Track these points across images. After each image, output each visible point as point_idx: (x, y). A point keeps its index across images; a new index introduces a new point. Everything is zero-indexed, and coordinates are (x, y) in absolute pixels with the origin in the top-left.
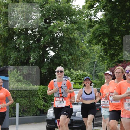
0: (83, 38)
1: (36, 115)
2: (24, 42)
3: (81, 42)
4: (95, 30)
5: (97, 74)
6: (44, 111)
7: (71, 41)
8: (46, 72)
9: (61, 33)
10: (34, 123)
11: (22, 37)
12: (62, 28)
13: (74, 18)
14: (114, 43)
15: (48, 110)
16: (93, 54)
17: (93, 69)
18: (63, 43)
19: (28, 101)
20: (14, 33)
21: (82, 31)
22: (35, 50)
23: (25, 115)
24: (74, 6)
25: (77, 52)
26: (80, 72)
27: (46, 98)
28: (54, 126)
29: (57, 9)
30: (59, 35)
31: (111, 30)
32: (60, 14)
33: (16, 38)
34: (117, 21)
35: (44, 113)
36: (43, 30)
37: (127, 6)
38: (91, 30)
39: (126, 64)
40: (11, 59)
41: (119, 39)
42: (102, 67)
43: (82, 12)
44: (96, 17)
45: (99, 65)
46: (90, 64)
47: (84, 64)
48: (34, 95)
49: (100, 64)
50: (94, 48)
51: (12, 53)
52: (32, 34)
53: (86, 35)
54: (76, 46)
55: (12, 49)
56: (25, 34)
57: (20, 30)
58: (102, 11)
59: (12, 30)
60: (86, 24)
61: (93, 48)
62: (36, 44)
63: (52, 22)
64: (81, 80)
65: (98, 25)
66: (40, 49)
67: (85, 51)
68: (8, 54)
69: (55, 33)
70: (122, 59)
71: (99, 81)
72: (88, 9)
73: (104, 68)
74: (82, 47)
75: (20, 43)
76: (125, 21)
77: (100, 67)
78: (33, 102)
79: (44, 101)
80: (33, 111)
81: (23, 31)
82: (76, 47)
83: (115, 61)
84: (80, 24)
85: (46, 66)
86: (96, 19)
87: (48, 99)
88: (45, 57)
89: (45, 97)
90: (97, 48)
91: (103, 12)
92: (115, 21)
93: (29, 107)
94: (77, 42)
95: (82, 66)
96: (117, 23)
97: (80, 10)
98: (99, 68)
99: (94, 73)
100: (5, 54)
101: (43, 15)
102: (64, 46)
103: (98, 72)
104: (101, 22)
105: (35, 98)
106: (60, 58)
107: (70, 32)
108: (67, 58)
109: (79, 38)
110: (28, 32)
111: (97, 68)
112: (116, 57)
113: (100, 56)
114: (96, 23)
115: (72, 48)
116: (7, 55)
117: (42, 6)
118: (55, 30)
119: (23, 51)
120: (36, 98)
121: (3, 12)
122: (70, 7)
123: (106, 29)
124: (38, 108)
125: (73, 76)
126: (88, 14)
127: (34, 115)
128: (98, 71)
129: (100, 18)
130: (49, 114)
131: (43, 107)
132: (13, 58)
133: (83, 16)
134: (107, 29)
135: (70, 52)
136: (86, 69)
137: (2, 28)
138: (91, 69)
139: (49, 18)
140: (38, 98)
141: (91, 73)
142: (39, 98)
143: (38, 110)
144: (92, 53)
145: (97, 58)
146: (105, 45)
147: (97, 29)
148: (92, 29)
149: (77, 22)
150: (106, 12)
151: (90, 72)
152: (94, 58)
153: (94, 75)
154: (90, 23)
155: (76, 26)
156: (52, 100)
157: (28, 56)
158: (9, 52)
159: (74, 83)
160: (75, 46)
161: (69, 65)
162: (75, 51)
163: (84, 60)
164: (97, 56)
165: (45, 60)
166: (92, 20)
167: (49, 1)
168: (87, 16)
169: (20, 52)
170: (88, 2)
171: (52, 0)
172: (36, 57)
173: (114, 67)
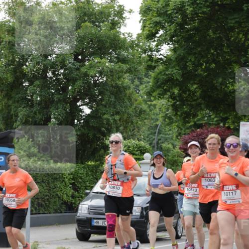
0: (137, 86)
1: (59, 211)
2: (41, 91)
3: (134, 92)
5: (161, 146)
6: (73, 205)
7: (119, 92)
8: (77, 142)
9: (102, 77)
10: (57, 225)
11: (37, 82)
12: (103, 69)
13: (124, 53)
14: (189, 95)
15: (79, 203)
16: (154, 112)
17: (154, 137)
18: (105, 95)
19: (46, 188)
20: (24, 75)
21: (136, 75)
22: (59, 105)
23: (41, 212)
24: (123, 34)
25: (128, 109)
26: (133, 142)
27: (76, 183)
28: (89, 230)
29: (96, 38)
30: (98, 80)
31: (184, 73)
32: (101, 47)
33: (27, 84)
34: (193, 60)
35: (72, 208)
36: (72, 73)
37: (210, 36)
38: (151, 73)
39: (207, 129)
40: (19, 119)
41: (197, 90)
42: (170, 134)
43: (136, 44)
44: (160, 53)
46: (149, 128)
47: (139, 129)
48: (57, 179)
49: (165, 130)
50: (156, 103)
51: (20, 108)
52: (54, 78)
53: (143, 81)
54: (127, 99)
55: (20, 102)
56: (41, 78)
57: (34, 71)
58: (168, 44)
59: (20, 72)
60: (143, 64)
61: (154, 102)
62: (60, 94)
63: (87, 60)
65: (162, 66)
66: (66, 103)
67: (141, 109)
68: (13, 110)
69: (92, 77)
70: (202, 122)
72: (146, 40)
73: (173, 136)
74: (136, 101)
75: (34, 93)
77: (166, 134)
78: (54, 190)
79: (73, 189)
80: (54, 206)
81: (39, 74)
82: (126, 101)
83: (190, 125)
84: (133, 63)
86: (159, 55)
87: (80, 185)
88: (75, 116)
89: (74, 183)
90: (162, 104)
91: (170, 45)
92: (191, 60)
93: (48, 199)
94: (128, 92)
95: (136, 132)
96: (194, 63)
97: (132, 41)
98: (163, 136)
99: (155, 143)
100: (8, 110)
102: (106, 98)
103: (163, 143)
104: (167, 61)
105: (58, 184)
106: (100, 117)
107: (117, 75)
108: (111, 118)
109: (132, 86)
110: (48, 74)
111: (161, 135)
112: (191, 117)
113: (166, 117)
114: (160, 62)
115: (119, 103)
116: (12, 112)
118: (92, 73)
119: (39, 105)
120: (61, 183)
121: (6, 42)
122: (116, 36)
123: (175, 72)
124: (62, 200)
126: (147, 47)
127: (56, 212)
128: (163, 140)
129: (165, 55)
130: (81, 210)
131: (71, 198)
132: (21, 116)
133: (138, 50)
134: (177, 72)
135: (117, 109)
136: (143, 137)
137: (4, 67)
138: (152, 137)
139: (82, 53)
141: (150, 144)
142: (65, 183)
143: (62, 203)
144: (152, 111)
145: (161, 119)
146: (174, 99)
147: (161, 72)
148: (153, 72)
149: (127, 61)
150: (175, 45)
151: (149, 142)
152: (155, 119)
153: (156, 146)
154: (149, 63)
155: (126, 66)
156: (86, 187)
157: (47, 114)
158: (15, 107)
160: (125, 98)
162: (125, 107)
164: (160, 116)
165: (76, 121)
166: (153, 58)
167: (82, 24)
168: (145, 51)
169: (33, 107)
170: (146, 28)
171: (88, 24)
172: (59, 117)
173: (189, 134)
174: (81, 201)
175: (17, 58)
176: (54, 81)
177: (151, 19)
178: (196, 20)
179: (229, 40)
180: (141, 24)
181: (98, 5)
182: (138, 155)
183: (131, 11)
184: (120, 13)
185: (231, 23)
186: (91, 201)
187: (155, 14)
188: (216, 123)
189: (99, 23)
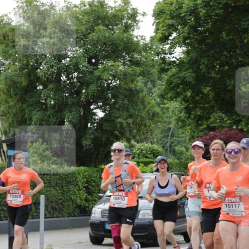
0: (150, 89)
1: (72, 215)
2: (54, 95)
3: (147, 96)
4: (171, 77)
5: (174, 149)
6: (87, 209)
7: (132, 95)
8: (90, 145)
9: (115, 80)
10: (70, 229)
11: (51, 86)
12: (116, 72)
13: (137, 56)
14: (202, 97)
15: (93, 207)
16: (167, 115)
17: (167, 140)
18: (118, 98)
19: (59, 191)
20: (38, 79)
21: (149, 78)
22: (72, 108)
23: (55, 216)
24: (137, 37)
25: (141, 113)
26: (146, 145)
27: (89, 187)
28: (103, 233)
29: (110, 41)
30: (111, 83)
31: (197, 76)
32: (114, 50)
33: (41, 88)
34: (206, 63)
35: (86, 211)
36: (86, 76)
37: (223, 38)
38: (164, 76)
39: (220, 132)
40: (33, 122)
41: (210, 92)
42: (183, 137)
43: (149, 47)
44: (173, 55)
45: (176, 133)
46: (161, 131)
47: (152, 133)
48: (71, 182)
49: (178, 132)
50: (169, 106)
51: (34, 112)
52: (68, 82)
53: (156, 84)
54: (140, 102)
55: (34, 106)
56: (55, 82)
57: (48, 75)
58: (181, 47)
59: (34, 75)
60: (157, 66)
61: (167, 105)
62: (73, 97)
63: (101, 63)
64: (147, 157)
65: (175, 69)
66: (80, 107)
67: (154, 111)
68: (27, 114)
69: (106, 81)
70: (215, 125)
71: (176, 161)
72: (159, 43)
73: (186, 139)
74: (149, 104)
75: (48, 97)
76: (218, 62)
77: (179, 137)
78: (69, 193)
79: (87, 193)
80: (67, 209)
81: (52, 77)
82: (140, 104)
83: (203, 127)
84: (147, 66)
85: (90, 135)
86: (172, 58)
87: (93, 189)
88: (88, 119)
89: (87, 186)
90: (175, 106)
91: (183, 48)
92: (204, 63)
93: (61, 203)
94: (141, 95)
95: (149, 135)
96: (207, 66)
97: (146, 44)
98: (176, 139)
99: (168, 146)
100: (22, 114)
101: (86, 51)
102: (120, 102)
103: (175, 146)
104: (181, 64)
105: (72, 187)
106: (114, 121)
107: (130, 79)
108: (124, 122)
109: (145, 89)
110: (62, 78)
111: (174, 138)
112: (204, 120)
113: (179, 119)
114: (173, 65)
115: (133, 106)
116: (26, 116)
117: (84, 35)
118: (105, 76)
119: (53, 109)
120: (74, 187)
122: (129, 38)
124: (76, 203)
125: (134, 151)
126: (160, 50)
127: (69, 215)
128: (176, 143)
129: (178, 58)
130: (94, 213)
131: (84, 202)
132: (35, 120)
133: (151, 53)
134: (190, 75)
135: (130, 112)
136: (156, 140)
137: (19, 71)
138: (165, 141)
139: (95, 57)
140: (77, 187)
141: (163, 147)
142: (79, 187)
143: (76, 207)
144: (165, 114)
145: (174, 122)
146: (187, 101)
147: (174, 75)
148: (166, 75)
149: (141, 64)
150: (188, 48)
151: (162, 145)
152: (168, 122)
153: (169, 150)
154: (163, 65)
155: (140, 69)
156: (99, 191)
157: (61, 118)
158: (29, 111)
159: (136, 163)
160: (138, 102)
161: (128, 132)
162: (138, 110)
163: (152, 125)
164: (173, 118)
165: (89, 124)
166: (166, 60)
167: (96, 27)
168: (158, 54)
169: (47, 111)
170: (160, 31)
171: (101, 27)
172: (73, 120)
173: (202, 137)
174: (95, 204)
175: (31, 61)
176: (68, 84)
177: (164, 22)
178: (209, 23)
179: (242, 41)
180: (154, 27)
181: (112, 8)
182: (151, 158)
183: (144, 14)
184: (133, 16)
185: (244, 25)
186: (104, 205)
187: (168, 17)
188: (229, 125)
189: (113, 26)
